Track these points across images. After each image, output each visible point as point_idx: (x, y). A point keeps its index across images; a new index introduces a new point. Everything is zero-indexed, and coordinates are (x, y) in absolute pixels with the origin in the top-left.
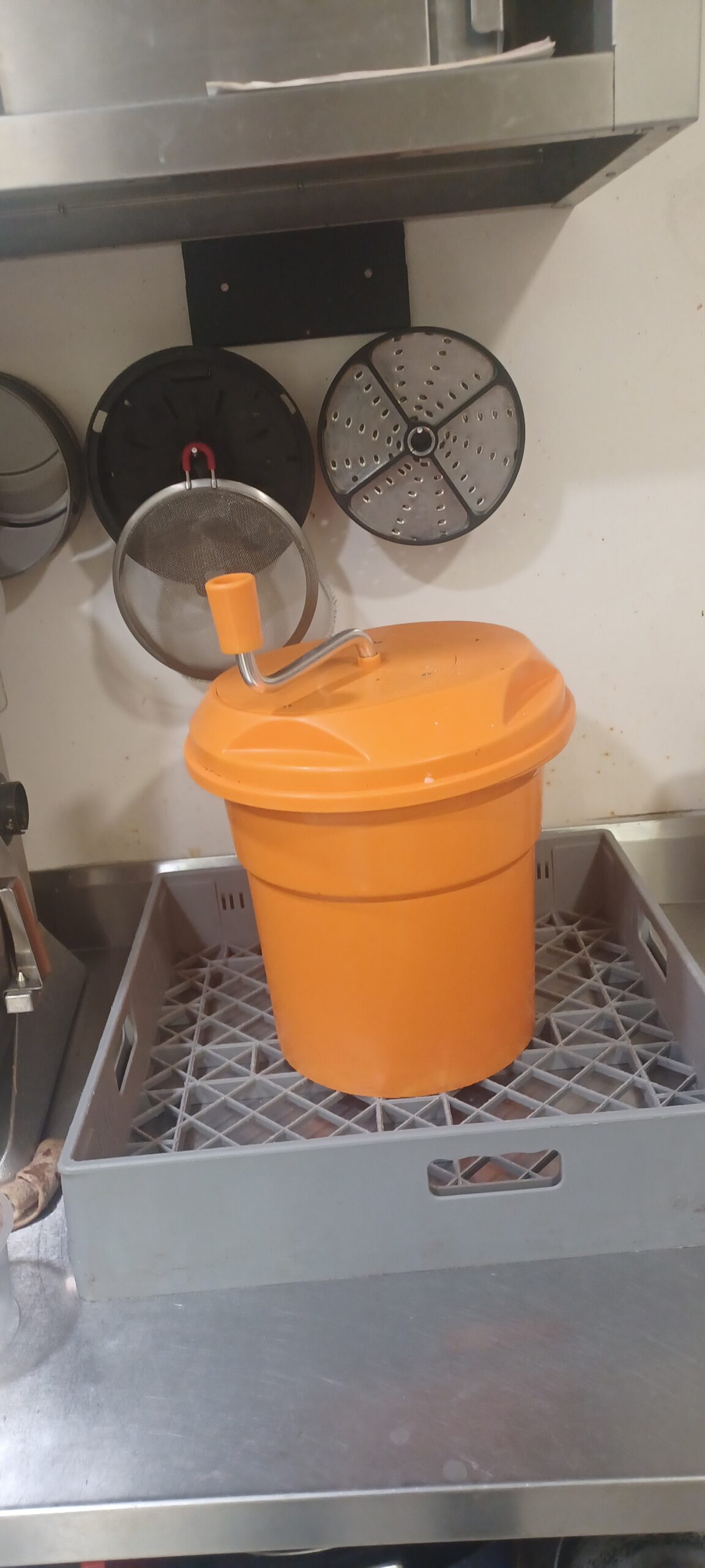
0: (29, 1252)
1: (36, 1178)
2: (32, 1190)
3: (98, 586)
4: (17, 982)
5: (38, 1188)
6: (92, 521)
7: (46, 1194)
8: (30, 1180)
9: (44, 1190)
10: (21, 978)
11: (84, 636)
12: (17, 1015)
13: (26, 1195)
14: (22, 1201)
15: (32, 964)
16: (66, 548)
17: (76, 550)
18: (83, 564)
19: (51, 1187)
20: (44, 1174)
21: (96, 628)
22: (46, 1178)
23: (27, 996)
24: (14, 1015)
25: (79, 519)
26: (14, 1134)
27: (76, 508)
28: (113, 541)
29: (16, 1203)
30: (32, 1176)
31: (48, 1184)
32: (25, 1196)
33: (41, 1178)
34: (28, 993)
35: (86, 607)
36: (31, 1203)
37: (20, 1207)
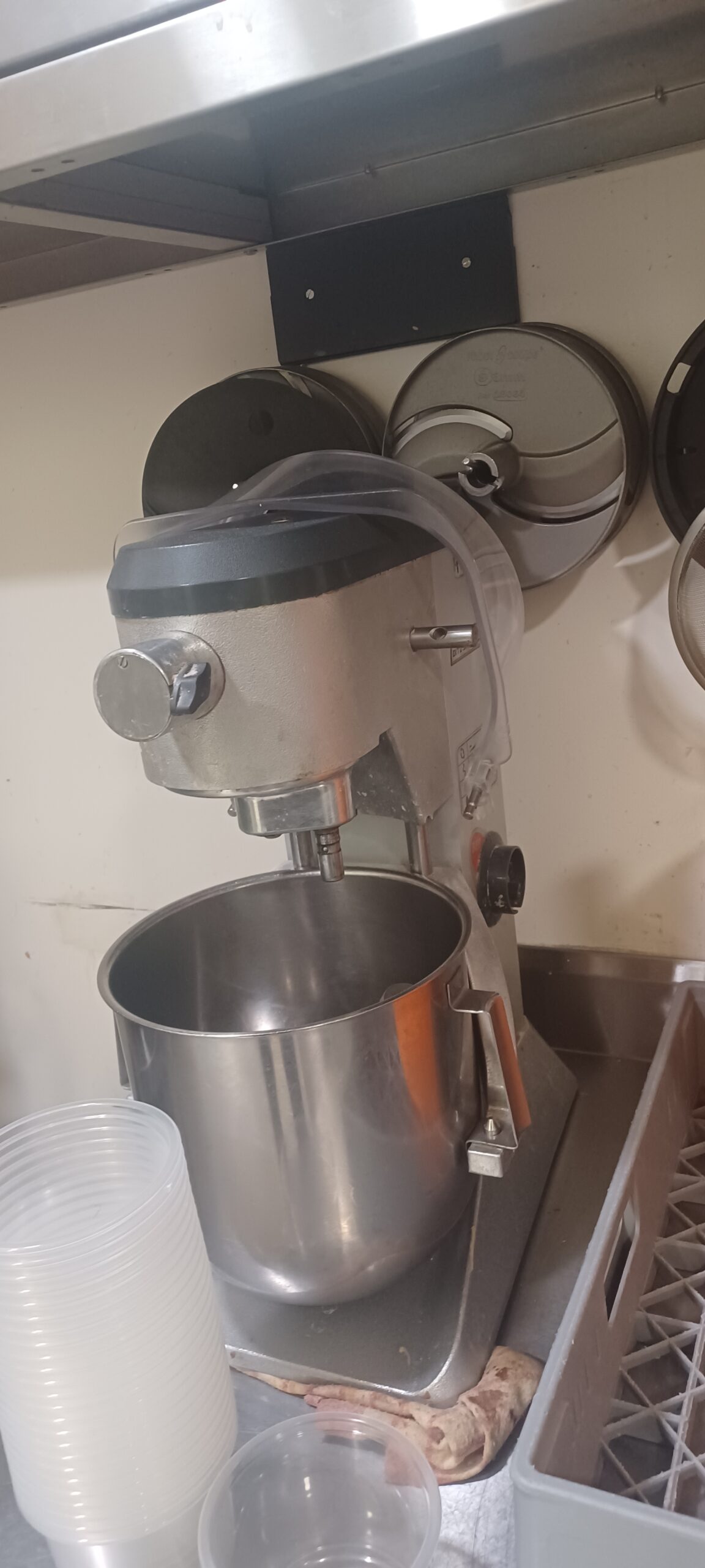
0: (462, 1533)
1: (483, 1414)
2: (476, 1431)
3: (647, 597)
4: (485, 1131)
5: (485, 1430)
6: (650, 512)
7: (494, 1444)
8: (476, 1415)
9: (492, 1437)
10: (491, 1126)
11: (619, 663)
12: (481, 1179)
13: (468, 1437)
14: (462, 1447)
15: (506, 1107)
16: (611, 550)
17: (622, 554)
18: (629, 570)
19: (502, 1433)
20: (494, 1410)
21: (636, 652)
22: (497, 1417)
23: (497, 1156)
24: (476, 1176)
25: (633, 510)
26: (463, 1333)
27: (631, 498)
28: (674, 537)
29: (454, 1447)
30: (479, 1409)
31: (499, 1426)
32: (467, 1440)
33: (490, 1414)
34: (497, 1154)
35: (626, 627)
36: (474, 1449)
37: (459, 1454)
